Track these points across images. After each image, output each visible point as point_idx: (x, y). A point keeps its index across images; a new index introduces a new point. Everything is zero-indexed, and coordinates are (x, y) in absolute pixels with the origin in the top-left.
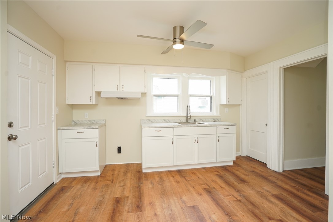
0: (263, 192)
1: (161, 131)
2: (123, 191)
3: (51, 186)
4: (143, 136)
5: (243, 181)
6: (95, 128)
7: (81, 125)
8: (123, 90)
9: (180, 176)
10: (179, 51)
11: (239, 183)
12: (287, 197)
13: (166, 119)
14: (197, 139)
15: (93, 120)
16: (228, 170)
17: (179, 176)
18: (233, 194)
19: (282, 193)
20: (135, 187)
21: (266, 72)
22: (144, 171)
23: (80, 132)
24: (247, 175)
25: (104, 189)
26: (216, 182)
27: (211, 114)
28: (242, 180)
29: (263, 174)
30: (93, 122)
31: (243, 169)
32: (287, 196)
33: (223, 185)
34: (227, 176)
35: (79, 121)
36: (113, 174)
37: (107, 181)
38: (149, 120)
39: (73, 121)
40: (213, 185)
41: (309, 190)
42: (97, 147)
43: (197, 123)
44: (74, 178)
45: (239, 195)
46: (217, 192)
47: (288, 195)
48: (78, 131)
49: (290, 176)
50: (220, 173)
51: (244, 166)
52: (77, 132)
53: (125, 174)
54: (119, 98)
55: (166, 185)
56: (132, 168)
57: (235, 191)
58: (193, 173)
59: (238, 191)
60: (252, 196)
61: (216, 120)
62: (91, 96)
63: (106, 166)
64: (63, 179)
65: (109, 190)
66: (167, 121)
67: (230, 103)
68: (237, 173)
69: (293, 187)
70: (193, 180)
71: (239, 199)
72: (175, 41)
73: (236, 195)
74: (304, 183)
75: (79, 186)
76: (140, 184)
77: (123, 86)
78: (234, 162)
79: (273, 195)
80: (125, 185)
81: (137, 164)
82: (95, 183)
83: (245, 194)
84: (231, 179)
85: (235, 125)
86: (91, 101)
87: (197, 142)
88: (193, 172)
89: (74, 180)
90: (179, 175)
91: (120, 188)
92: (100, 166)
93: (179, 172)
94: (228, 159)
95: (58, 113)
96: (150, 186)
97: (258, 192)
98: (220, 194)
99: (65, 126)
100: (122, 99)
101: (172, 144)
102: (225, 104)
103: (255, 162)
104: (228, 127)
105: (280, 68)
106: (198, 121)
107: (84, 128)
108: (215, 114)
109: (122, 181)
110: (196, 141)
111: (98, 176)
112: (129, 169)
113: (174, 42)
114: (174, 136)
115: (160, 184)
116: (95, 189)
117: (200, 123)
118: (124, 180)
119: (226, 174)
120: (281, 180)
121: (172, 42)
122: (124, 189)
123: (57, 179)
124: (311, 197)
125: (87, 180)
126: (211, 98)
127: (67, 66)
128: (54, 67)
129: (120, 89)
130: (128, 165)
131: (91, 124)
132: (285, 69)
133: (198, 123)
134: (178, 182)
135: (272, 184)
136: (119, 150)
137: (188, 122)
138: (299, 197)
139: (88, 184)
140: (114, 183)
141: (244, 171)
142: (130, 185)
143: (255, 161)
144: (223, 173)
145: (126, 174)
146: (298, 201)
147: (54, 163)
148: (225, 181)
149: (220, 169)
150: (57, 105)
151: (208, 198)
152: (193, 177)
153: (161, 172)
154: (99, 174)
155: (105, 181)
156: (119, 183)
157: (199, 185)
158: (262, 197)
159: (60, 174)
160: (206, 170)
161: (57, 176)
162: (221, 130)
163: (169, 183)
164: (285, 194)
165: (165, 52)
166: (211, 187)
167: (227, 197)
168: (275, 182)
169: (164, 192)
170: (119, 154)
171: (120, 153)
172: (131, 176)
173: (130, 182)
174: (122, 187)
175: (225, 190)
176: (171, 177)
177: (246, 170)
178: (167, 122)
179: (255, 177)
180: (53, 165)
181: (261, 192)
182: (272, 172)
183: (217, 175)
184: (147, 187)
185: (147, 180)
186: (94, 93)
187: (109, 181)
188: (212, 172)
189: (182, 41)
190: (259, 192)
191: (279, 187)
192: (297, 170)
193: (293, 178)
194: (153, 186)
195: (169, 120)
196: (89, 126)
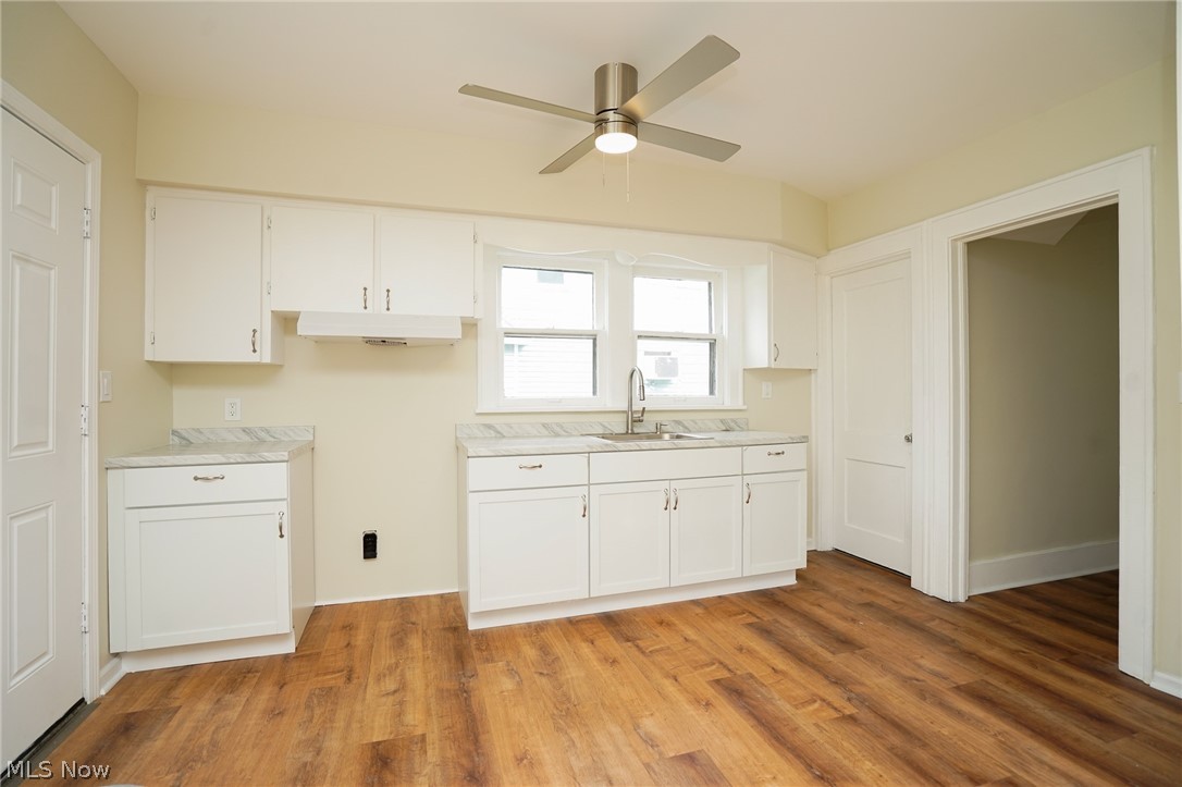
0: (921, 677)
1: (540, 466)
2: (399, 715)
3: (71, 715)
4: (472, 485)
5: (845, 643)
6: (274, 459)
7: (207, 447)
8: (388, 309)
9: (616, 638)
10: (618, 160)
11: (832, 649)
12: (1007, 692)
13: (555, 423)
14: (672, 494)
15: (263, 429)
16: (786, 606)
17: (612, 638)
18: (821, 693)
19: (986, 678)
20: (448, 690)
21: (907, 255)
22: (473, 625)
23: (207, 479)
24: (853, 620)
25: (318, 712)
26: (750, 652)
27: (713, 403)
28: (841, 638)
29: (906, 612)
30: (263, 435)
31: (835, 596)
32: (1005, 688)
33: (781, 662)
34: (787, 627)
35: (201, 433)
36: (348, 644)
37: (325, 674)
38: (489, 427)
39: (175, 433)
40: (745, 665)
41: (1066, 661)
42: (282, 536)
43: (667, 436)
44: (181, 673)
45: (846, 696)
46: (763, 690)
47: (1007, 683)
48: (201, 472)
49: (993, 615)
50: (758, 618)
51: (835, 588)
52: (196, 479)
53: (399, 639)
54: (370, 341)
55: (569, 676)
56: (424, 615)
57: (825, 682)
58: (661, 623)
59: (838, 681)
60: (890, 697)
61: (732, 424)
62: (254, 331)
63: (317, 611)
64: (129, 678)
65: (341, 715)
66: (558, 430)
67: (782, 364)
68: (819, 612)
69: (1014, 653)
70: (668, 648)
71: (847, 712)
72: (606, 121)
73: (834, 695)
74: (1042, 635)
75: (203, 707)
76: (463, 680)
77: (388, 291)
78: (800, 574)
79: (958, 689)
80: (403, 687)
81: (442, 596)
82: (277, 689)
83: (863, 689)
84: (803, 637)
85: (805, 439)
86: (254, 351)
87: (673, 505)
88: (663, 617)
89: (179, 679)
90: (612, 633)
91: (384, 699)
92: (296, 614)
93: (609, 620)
94: (780, 566)
95: (109, 398)
96: (508, 684)
97: (906, 681)
98: (777, 697)
99: (138, 454)
100: (383, 346)
101: (584, 516)
102: (766, 366)
103: (866, 569)
104: (779, 448)
105: (955, 240)
106: (668, 428)
107: (224, 460)
108: (728, 404)
109: (391, 669)
110: (671, 505)
111: (286, 657)
112: (413, 619)
113: (601, 125)
114: (589, 485)
115: (545, 672)
116: (275, 713)
117: (678, 437)
118: (397, 665)
119: (781, 619)
120: (970, 632)
121: (593, 125)
122: (401, 703)
123: (102, 682)
124: (1082, 684)
125: (236, 676)
126: (712, 346)
127: (149, 203)
128: (92, 197)
129: (377, 303)
130: (405, 605)
131: (254, 445)
132: (969, 244)
133: (672, 437)
134: (614, 661)
135: (946, 649)
136: (370, 545)
137: (633, 433)
138: (1045, 689)
139: (245, 693)
140: (355, 681)
141: (838, 607)
142: (427, 686)
143: (867, 566)
144: (770, 618)
145: (401, 639)
146: (1044, 704)
147: (85, 612)
148: (783, 647)
149: (756, 603)
150: (102, 362)
151: (737, 715)
152: (665, 638)
153: (540, 627)
154: (289, 647)
155: (317, 675)
156: (378, 679)
157: (695, 668)
158: (925, 699)
159: (116, 660)
160: (706, 608)
161: (101, 667)
162: (757, 458)
163: (581, 666)
164: (996, 682)
165: (556, 167)
166: (739, 672)
167: (804, 710)
168: (953, 641)
169: (565, 707)
170: (371, 562)
171: (374, 556)
172: (425, 647)
173: (422, 673)
174: (391, 698)
175: (793, 680)
176: (584, 645)
177: (846, 602)
178: (557, 435)
179: (881, 624)
180: (85, 623)
181: (917, 680)
182: (931, 602)
183: (750, 624)
184: (495, 687)
185: (493, 661)
186: (268, 318)
187: (334, 672)
188: (731, 614)
189: (631, 123)
190: (911, 679)
191: (969, 655)
192: (1008, 593)
193: (1007, 621)
194: (520, 683)
195: (562, 427)
196: (249, 453)
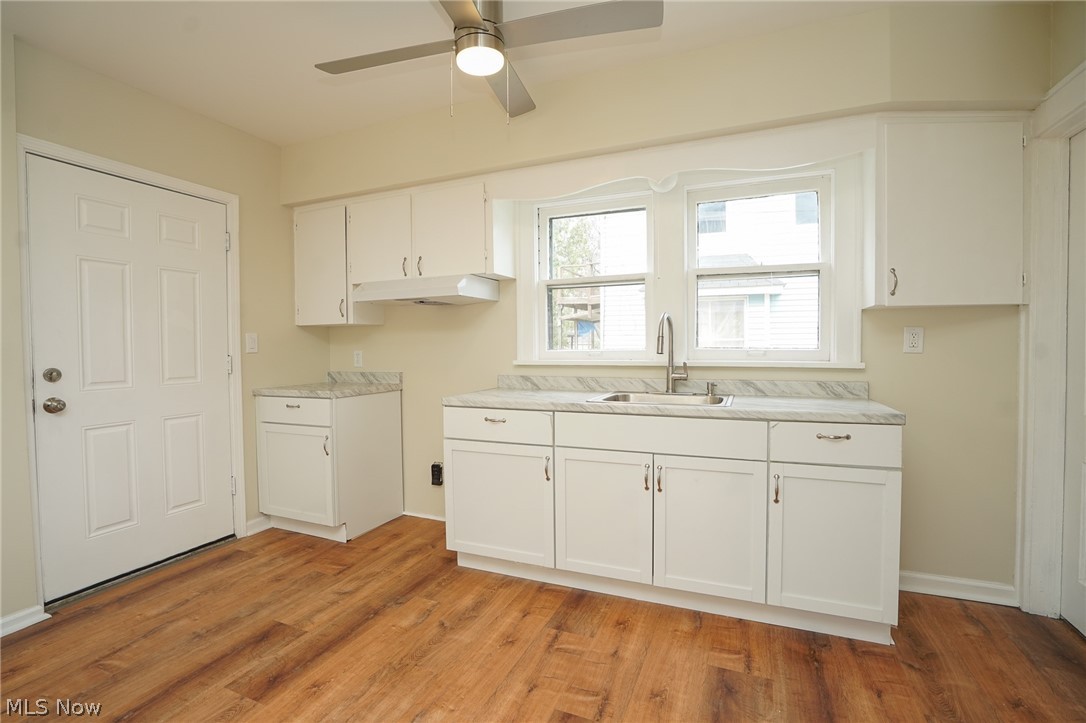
2: (319, 611)
4: (445, 433)
8: (420, 274)
9: (552, 620)
14: (657, 470)
25: (294, 587)
30: (372, 378)
38: (526, 378)
39: (329, 374)
42: (327, 454)
50: (749, 666)
55: (457, 636)
61: (840, 390)
62: (342, 301)
65: (298, 595)
66: (593, 384)
67: (900, 300)
70: (581, 654)
76: (390, 604)
77: (420, 258)
80: (353, 591)
86: (342, 315)
87: (657, 487)
90: (558, 613)
91: (331, 596)
93: (577, 599)
95: (256, 351)
96: (409, 621)
100: (421, 306)
101: (549, 480)
104: (842, 430)
107: (299, 395)
108: (835, 362)
109: (368, 576)
110: (654, 484)
111: (338, 544)
114: (554, 446)
115: (447, 625)
118: (376, 574)
119: (779, 684)
122: (332, 603)
123: (249, 528)
127: (295, 219)
129: (412, 271)
134: (512, 642)
136: (437, 474)
137: (675, 394)
140: (339, 576)
142: (365, 598)
144: (766, 676)
152: (597, 641)
155: (331, 563)
157: (570, 689)
159: (263, 518)
161: (247, 520)
162: (793, 442)
169: (409, 662)
170: (437, 488)
171: (439, 483)
174: (335, 596)
176: (516, 614)
180: (233, 489)
184: (396, 620)
185: (432, 597)
186: (351, 290)
194: (415, 625)
195: (598, 382)
196: (311, 392)
